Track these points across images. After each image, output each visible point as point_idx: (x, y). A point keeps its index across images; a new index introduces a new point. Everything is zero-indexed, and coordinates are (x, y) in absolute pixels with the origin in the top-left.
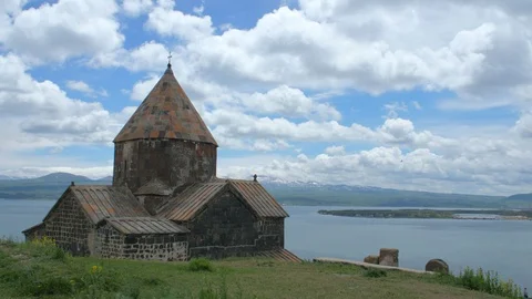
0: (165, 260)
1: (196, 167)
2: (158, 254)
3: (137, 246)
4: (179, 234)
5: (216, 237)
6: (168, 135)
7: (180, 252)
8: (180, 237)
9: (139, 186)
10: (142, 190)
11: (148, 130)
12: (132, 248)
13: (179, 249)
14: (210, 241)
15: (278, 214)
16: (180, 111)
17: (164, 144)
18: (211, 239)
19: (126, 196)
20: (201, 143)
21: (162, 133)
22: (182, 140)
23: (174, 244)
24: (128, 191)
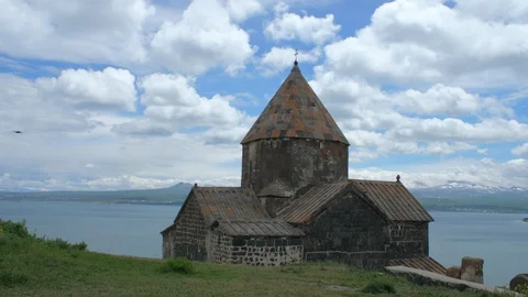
0: (277, 264)
1: (321, 167)
2: (269, 257)
3: (245, 249)
4: (293, 237)
5: (338, 242)
6: (290, 133)
7: (293, 256)
8: (294, 240)
9: (261, 188)
10: (264, 192)
11: (269, 130)
12: (240, 250)
13: (293, 254)
14: (330, 246)
15: (419, 217)
16: (304, 109)
17: (285, 144)
18: (331, 243)
19: (249, 199)
20: (326, 141)
21: (283, 132)
22: (305, 139)
23: (288, 248)
24: (252, 193)
